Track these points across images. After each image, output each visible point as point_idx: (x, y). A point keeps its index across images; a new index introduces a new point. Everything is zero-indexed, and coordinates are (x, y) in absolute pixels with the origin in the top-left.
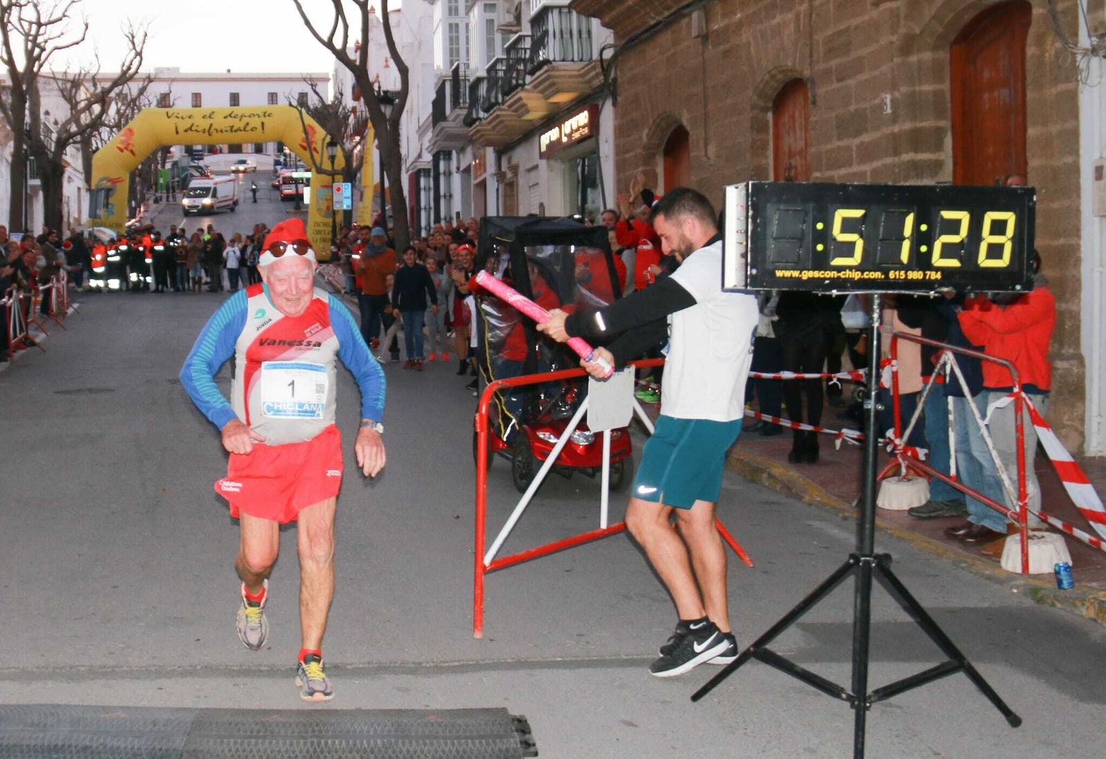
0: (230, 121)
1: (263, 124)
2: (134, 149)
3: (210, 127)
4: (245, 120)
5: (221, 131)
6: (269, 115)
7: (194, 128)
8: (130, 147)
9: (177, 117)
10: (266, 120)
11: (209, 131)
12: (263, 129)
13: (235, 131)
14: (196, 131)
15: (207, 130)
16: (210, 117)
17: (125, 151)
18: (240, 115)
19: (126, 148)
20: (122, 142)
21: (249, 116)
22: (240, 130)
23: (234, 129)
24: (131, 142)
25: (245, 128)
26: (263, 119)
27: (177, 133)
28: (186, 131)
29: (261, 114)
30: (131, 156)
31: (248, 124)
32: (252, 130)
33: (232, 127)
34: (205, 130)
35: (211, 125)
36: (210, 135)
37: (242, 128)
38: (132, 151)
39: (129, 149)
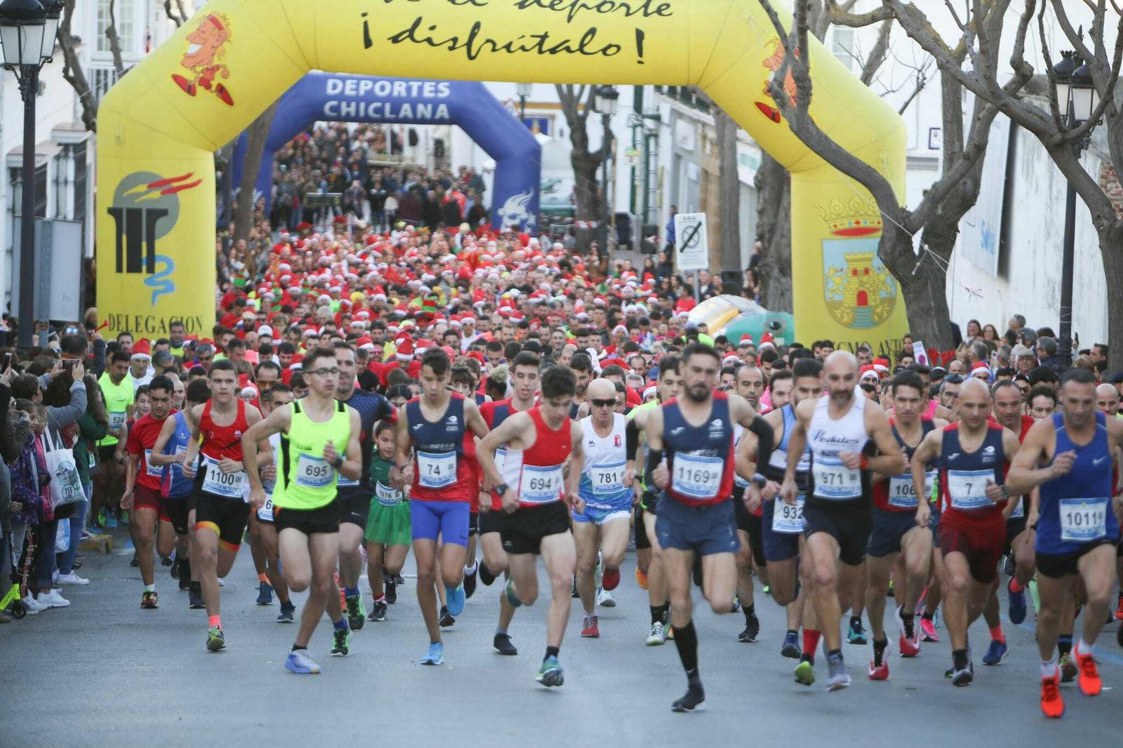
0: (538, 19)
1: (640, 36)
2: (229, 85)
3: (473, 35)
4: (585, 19)
5: (508, 47)
6: (659, 11)
7: (420, 33)
10: (650, 25)
11: (469, 45)
12: (640, 53)
13: (553, 51)
14: (429, 41)
15: (463, 39)
17: (200, 90)
19: (206, 83)
20: (189, 61)
21: (598, 8)
22: (568, 50)
23: (548, 45)
24: (216, 62)
25: (582, 45)
26: (638, 21)
27: (368, 43)
28: (395, 39)
29: (636, 5)
30: (220, 103)
31: (592, 32)
32: (604, 51)
33: (544, 37)
34: (455, 40)
35: (477, 26)
36: (471, 58)
37: (574, 45)
38: (222, 92)
39: (214, 84)
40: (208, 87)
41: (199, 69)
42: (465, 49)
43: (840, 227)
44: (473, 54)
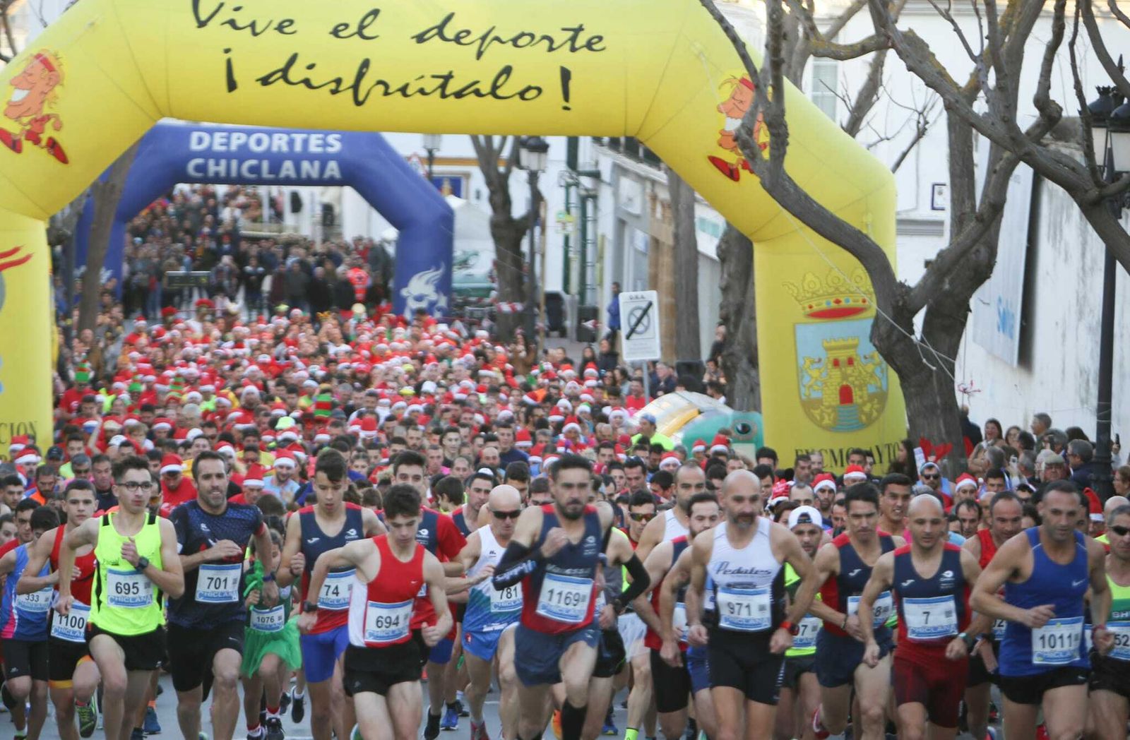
0: (440, 56)
1: (566, 75)
2: (63, 139)
3: (360, 76)
4: (498, 56)
5: (403, 90)
6: (589, 45)
7: (296, 73)
8: (48, 132)
9: (232, 23)
10: (579, 62)
11: (356, 87)
12: (566, 96)
13: (459, 95)
14: (307, 82)
15: (348, 81)
16: (360, 32)
17: (27, 145)
18: (476, 35)
19: (34, 137)
20: (14, 110)
21: (515, 41)
22: (478, 93)
23: (453, 87)
24: (46, 110)
25: (495, 87)
26: (564, 57)
27: (232, 85)
28: (265, 81)
29: (561, 37)
30: (52, 161)
31: (507, 71)
32: (522, 95)
33: (448, 78)
34: (338, 81)
35: (366, 64)
36: (358, 103)
37: (485, 87)
38: (54, 148)
39: (44, 138)
40: (37, 141)
41: (25, 120)
42: (350, 92)
43: (816, 308)
44: (361, 98)
